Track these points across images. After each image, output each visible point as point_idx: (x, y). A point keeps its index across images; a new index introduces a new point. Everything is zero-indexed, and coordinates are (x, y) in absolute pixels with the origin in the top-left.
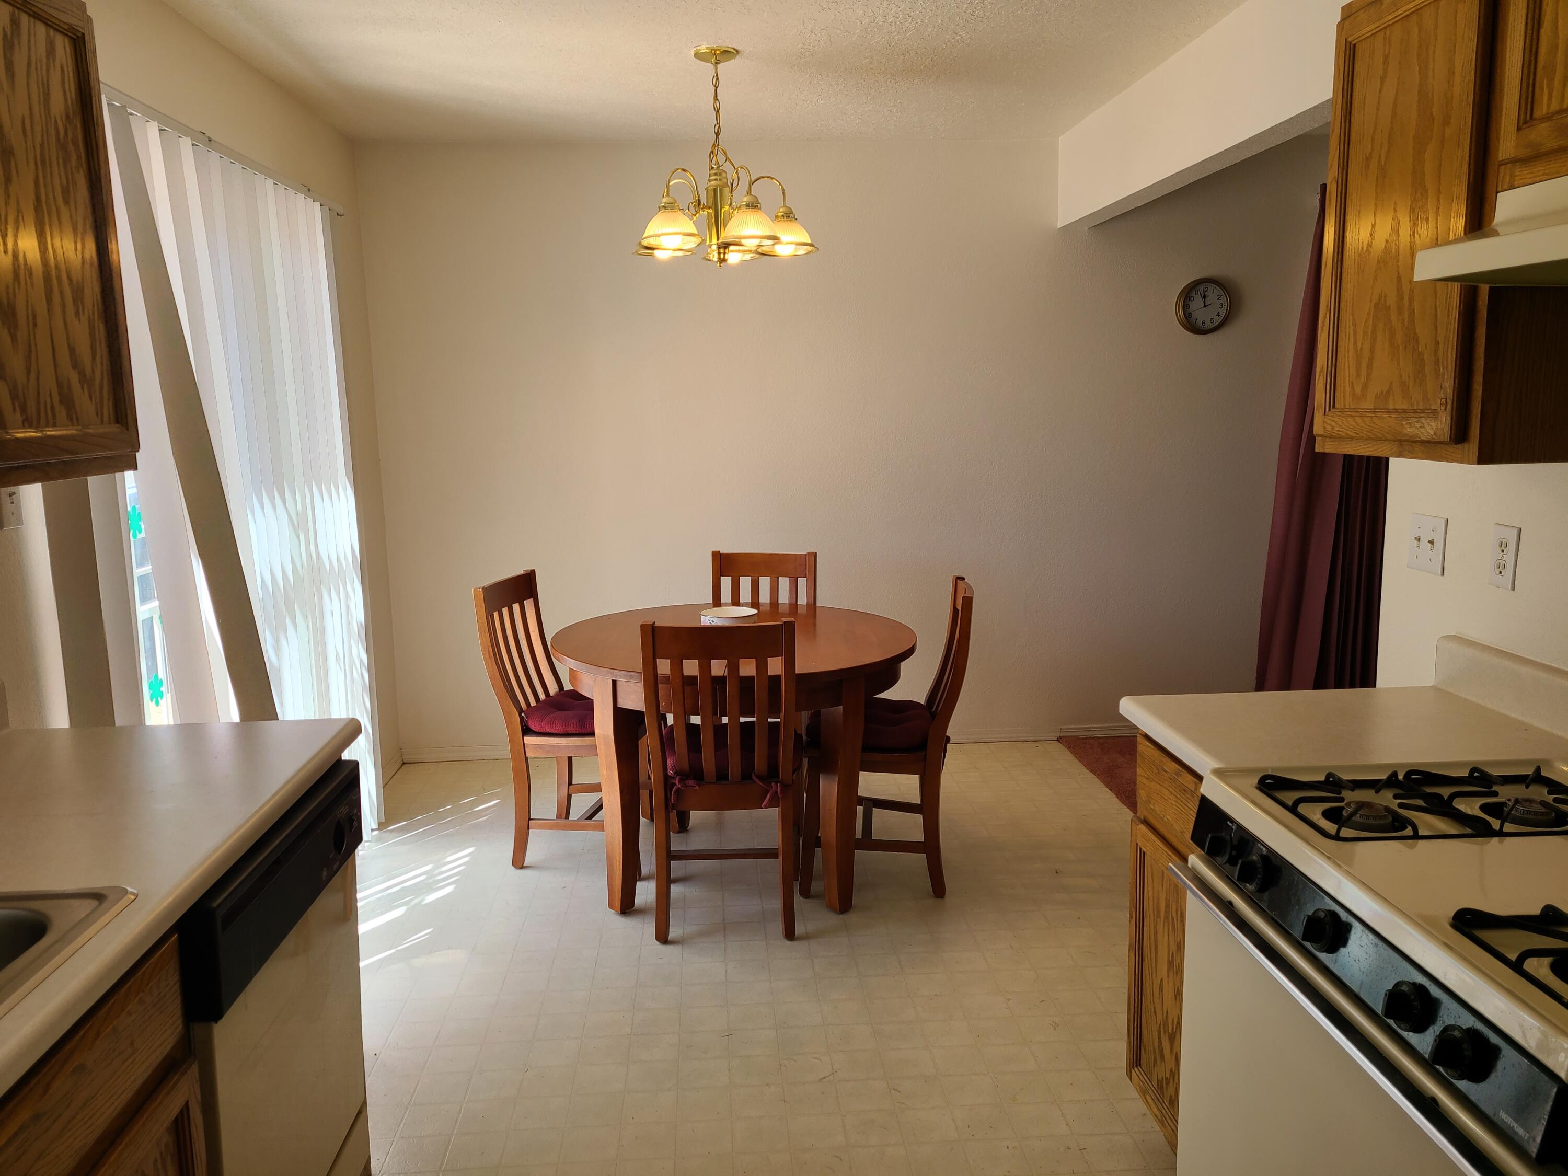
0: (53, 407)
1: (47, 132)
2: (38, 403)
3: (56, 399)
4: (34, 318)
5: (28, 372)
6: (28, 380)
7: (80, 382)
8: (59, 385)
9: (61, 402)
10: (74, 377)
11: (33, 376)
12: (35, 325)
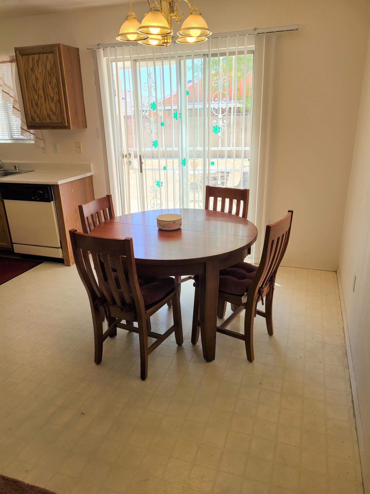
0: (46, 118)
1: (46, 73)
2: (43, 117)
3: (47, 117)
4: (42, 104)
5: (41, 113)
6: (41, 114)
7: (52, 114)
8: (48, 115)
9: (48, 117)
10: (51, 113)
11: (42, 113)
12: (42, 105)
